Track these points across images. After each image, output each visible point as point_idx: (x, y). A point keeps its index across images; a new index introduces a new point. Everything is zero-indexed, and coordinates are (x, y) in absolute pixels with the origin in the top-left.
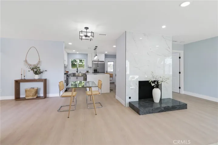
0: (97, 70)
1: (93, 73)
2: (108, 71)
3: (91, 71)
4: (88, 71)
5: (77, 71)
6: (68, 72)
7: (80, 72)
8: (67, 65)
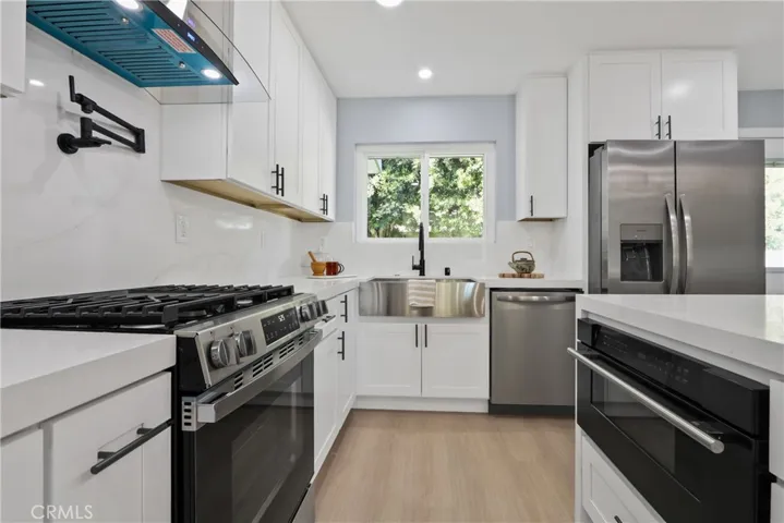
4: (529, 258)
5: (422, 261)
6: (333, 268)
7: (447, 272)
8: (324, 198)
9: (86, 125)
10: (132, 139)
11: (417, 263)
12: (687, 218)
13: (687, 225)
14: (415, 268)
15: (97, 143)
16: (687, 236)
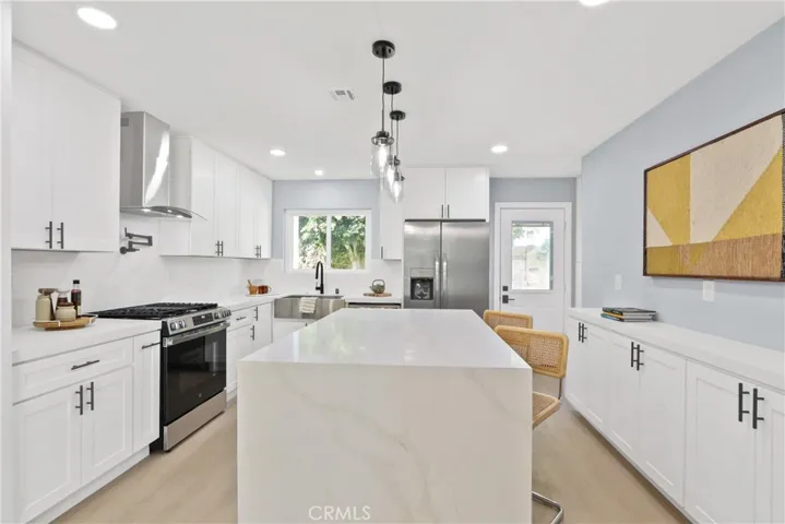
0: (430, 281)
2: (514, 287)
4: (382, 284)
5: (322, 285)
6: (263, 290)
7: (337, 291)
8: (258, 248)
9: (131, 244)
10: (146, 241)
11: (319, 286)
12: (445, 264)
13: (445, 268)
14: (317, 289)
15: (134, 250)
16: (445, 274)
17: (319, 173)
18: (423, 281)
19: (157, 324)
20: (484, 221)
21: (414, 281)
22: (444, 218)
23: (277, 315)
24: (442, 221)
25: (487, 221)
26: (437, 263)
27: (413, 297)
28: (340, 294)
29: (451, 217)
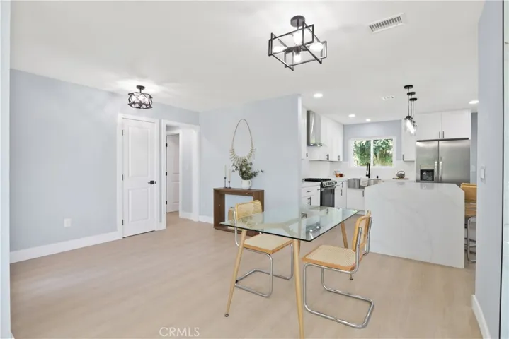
0: (432, 171)
1: (417, 181)
3: (413, 174)
4: (403, 173)
5: (369, 174)
6: (341, 175)
7: (377, 177)
8: (339, 157)
13: (441, 165)
14: (367, 176)
16: (441, 168)
17: (368, 120)
18: (428, 171)
19: (319, 183)
20: (468, 139)
21: (422, 171)
22: (441, 138)
23: (349, 187)
24: (439, 140)
25: (470, 138)
26: (436, 162)
27: (422, 178)
28: (379, 178)
29: (445, 138)
